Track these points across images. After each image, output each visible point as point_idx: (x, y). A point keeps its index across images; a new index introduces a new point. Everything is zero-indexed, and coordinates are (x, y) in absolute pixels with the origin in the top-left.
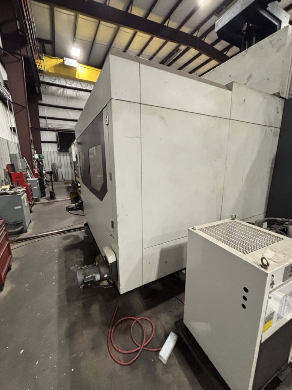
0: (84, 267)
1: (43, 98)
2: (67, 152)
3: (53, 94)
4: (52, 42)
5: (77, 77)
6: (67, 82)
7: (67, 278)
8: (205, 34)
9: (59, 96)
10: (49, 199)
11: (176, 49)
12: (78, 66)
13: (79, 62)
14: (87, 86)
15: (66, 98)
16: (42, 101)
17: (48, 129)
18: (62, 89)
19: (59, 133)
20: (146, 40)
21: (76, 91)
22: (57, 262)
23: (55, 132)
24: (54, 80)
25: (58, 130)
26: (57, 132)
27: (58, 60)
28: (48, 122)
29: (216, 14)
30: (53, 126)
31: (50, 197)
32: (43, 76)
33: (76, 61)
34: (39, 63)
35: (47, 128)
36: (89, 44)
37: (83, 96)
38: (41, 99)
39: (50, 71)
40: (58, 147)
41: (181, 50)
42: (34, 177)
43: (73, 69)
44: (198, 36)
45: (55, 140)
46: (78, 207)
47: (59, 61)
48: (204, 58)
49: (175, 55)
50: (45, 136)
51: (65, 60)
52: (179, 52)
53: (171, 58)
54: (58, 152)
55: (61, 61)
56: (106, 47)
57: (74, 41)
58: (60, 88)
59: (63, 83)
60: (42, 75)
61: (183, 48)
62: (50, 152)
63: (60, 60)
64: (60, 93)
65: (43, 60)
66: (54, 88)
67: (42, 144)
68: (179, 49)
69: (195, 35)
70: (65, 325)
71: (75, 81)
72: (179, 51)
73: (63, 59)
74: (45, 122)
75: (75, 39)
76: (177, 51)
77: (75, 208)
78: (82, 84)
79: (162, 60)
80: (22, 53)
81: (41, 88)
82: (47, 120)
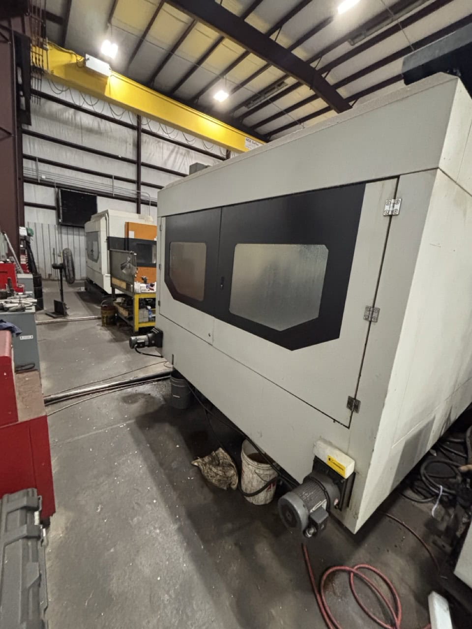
0: (198, 462)
1: (33, 121)
2: (80, 229)
3: (53, 118)
4: (62, 20)
5: (107, 94)
6: (85, 100)
7: (175, 488)
8: (328, 68)
9: (65, 122)
10: (54, 315)
11: (279, 82)
12: (111, 76)
13: (113, 68)
14: (123, 114)
15: (79, 128)
16: (30, 127)
17: (39, 181)
18: (72, 111)
19: (62, 191)
20: (236, 56)
21: (99, 119)
22: (136, 452)
23: (52, 189)
24: (59, 92)
25: (61, 186)
26: (57, 189)
27: (74, 56)
28: (39, 169)
29: (349, 40)
30: (52, 177)
31: (53, 311)
32: (41, 80)
33: (107, 66)
34: (39, 55)
35: (37, 180)
36: (134, 40)
37: (111, 131)
38: (29, 123)
39: (55, 73)
40: (58, 217)
41: (287, 85)
42: (22, 271)
43: (103, 79)
44: (317, 69)
45: (52, 203)
46: (153, 342)
47: (75, 59)
48: (320, 104)
49: (276, 90)
50: (32, 193)
51: (88, 59)
52: (283, 87)
53: (269, 94)
54: (58, 227)
55: (80, 59)
56: (163, 51)
57: (106, 27)
58: (68, 108)
59: (78, 100)
60: (40, 78)
61: (291, 81)
62: (42, 224)
63: (76, 56)
64: (68, 118)
65: (47, 50)
66: (56, 107)
67: (26, 208)
68: (283, 82)
69: (313, 65)
70: (227, 600)
71: (100, 101)
72: (283, 85)
73: (84, 56)
74: (34, 167)
75: (109, 25)
76: (279, 85)
77: (147, 343)
78: (115, 109)
79: (254, 94)
80: (13, 28)
81: (31, 102)
82: (39, 164)
